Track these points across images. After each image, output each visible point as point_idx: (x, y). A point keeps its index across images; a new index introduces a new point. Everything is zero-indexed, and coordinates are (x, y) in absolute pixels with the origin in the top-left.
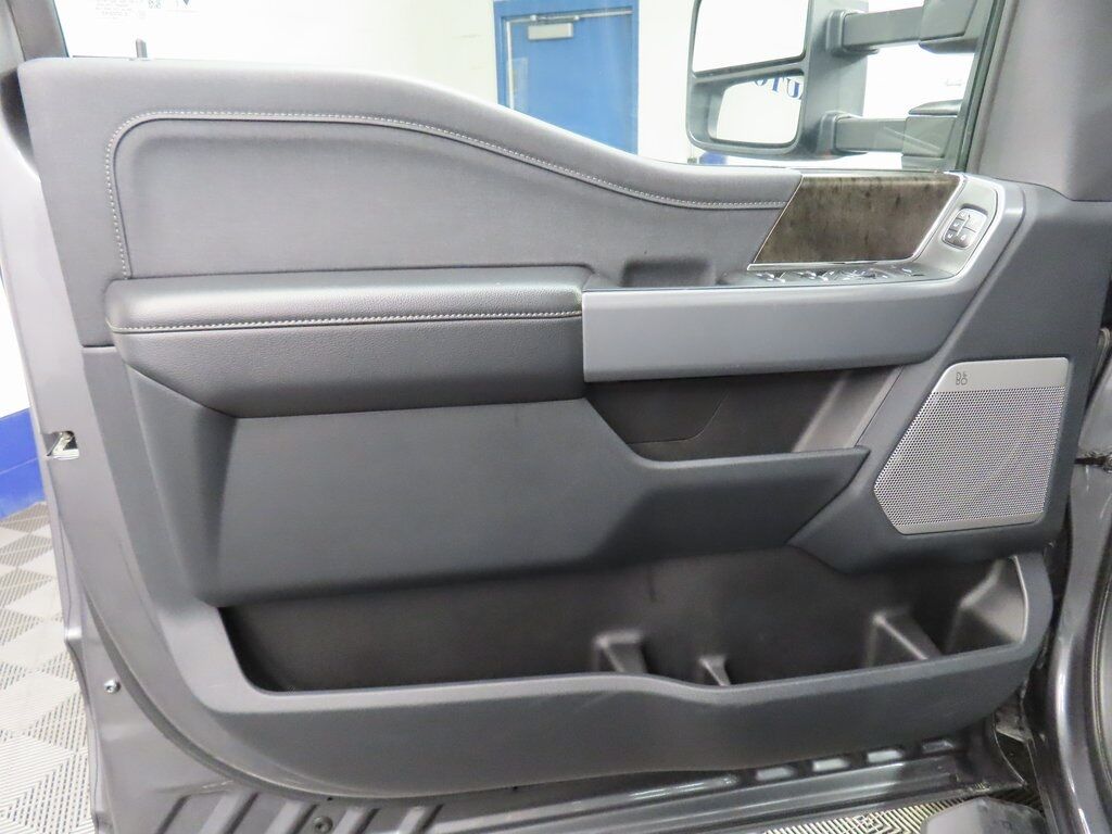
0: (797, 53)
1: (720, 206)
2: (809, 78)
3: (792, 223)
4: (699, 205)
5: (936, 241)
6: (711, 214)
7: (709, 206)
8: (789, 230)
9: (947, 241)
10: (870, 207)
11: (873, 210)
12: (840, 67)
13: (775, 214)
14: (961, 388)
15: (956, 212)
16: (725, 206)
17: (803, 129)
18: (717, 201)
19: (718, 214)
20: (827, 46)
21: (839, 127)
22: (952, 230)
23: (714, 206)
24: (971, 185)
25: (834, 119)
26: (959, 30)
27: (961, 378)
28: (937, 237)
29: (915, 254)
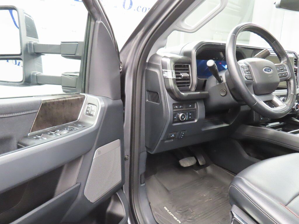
0: (19, 53)
1: (14, 115)
2: (24, 61)
3: (41, 116)
4: (5, 116)
5: (83, 115)
6: (10, 119)
7: (9, 115)
8: (41, 119)
9: (87, 114)
10: (64, 108)
11: (65, 108)
12: (34, 58)
13: (35, 114)
14: (100, 155)
15: (87, 106)
16: (16, 114)
17: (25, 77)
18: (12, 113)
19: (13, 118)
20: (29, 51)
21: (37, 77)
22: (87, 111)
23: (11, 115)
24: (89, 98)
25: (35, 74)
26: (74, 53)
27: (99, 153)
28: (83, 113)
29: (78, 119)
